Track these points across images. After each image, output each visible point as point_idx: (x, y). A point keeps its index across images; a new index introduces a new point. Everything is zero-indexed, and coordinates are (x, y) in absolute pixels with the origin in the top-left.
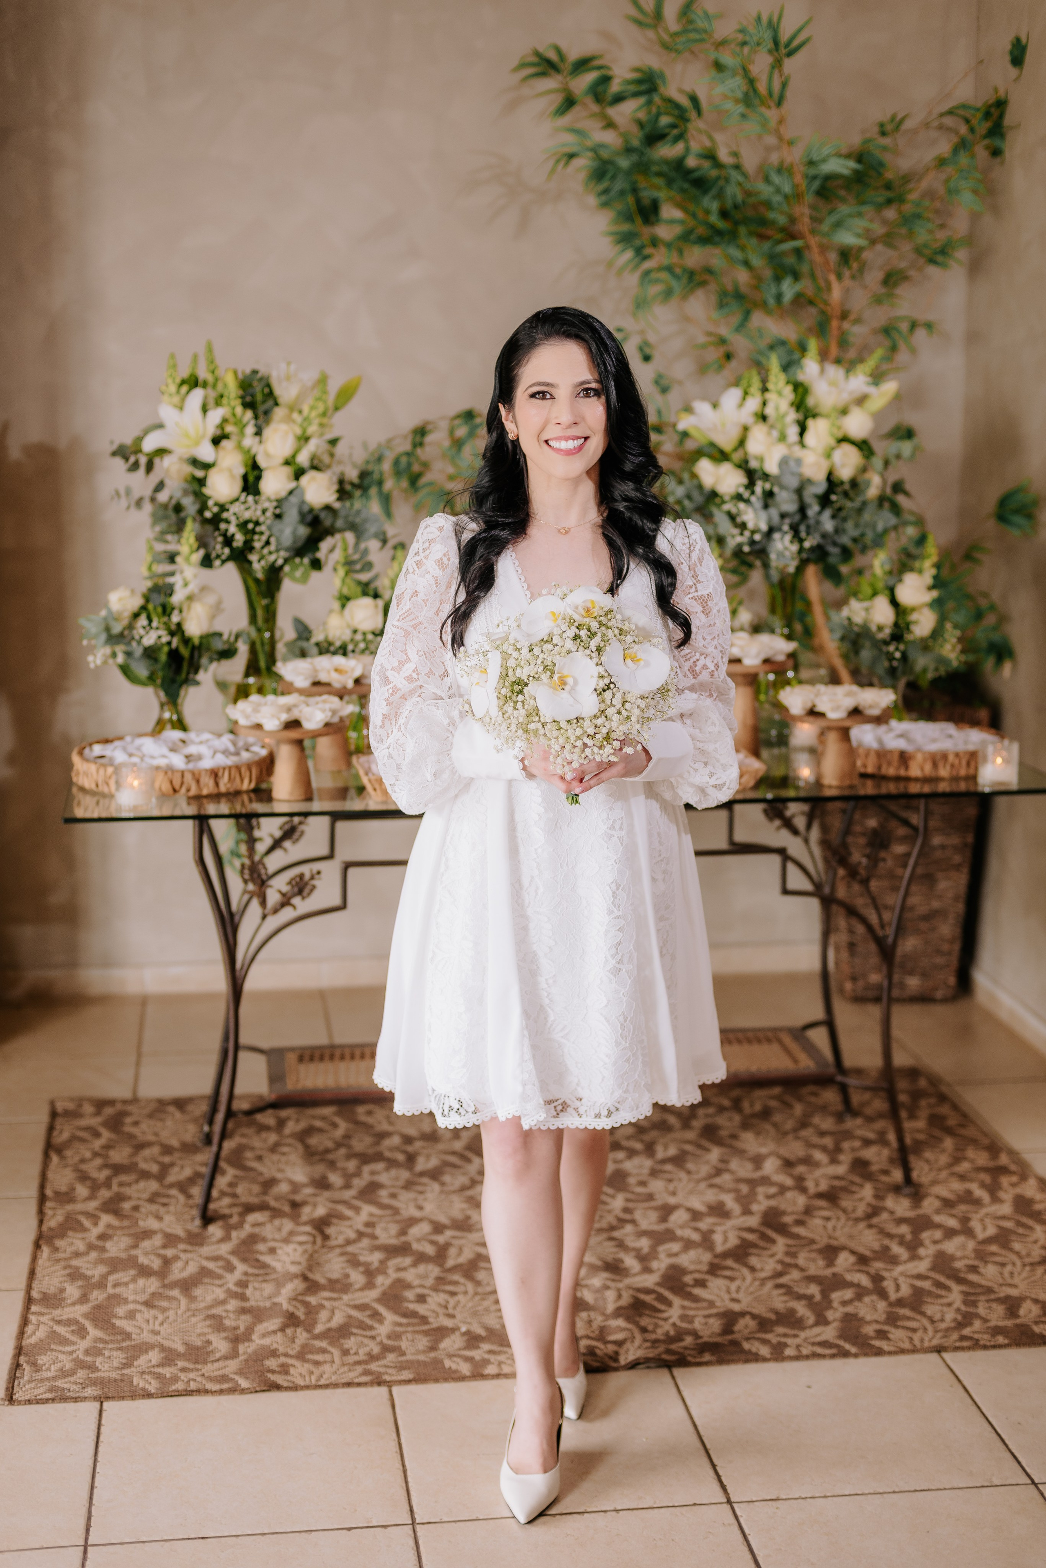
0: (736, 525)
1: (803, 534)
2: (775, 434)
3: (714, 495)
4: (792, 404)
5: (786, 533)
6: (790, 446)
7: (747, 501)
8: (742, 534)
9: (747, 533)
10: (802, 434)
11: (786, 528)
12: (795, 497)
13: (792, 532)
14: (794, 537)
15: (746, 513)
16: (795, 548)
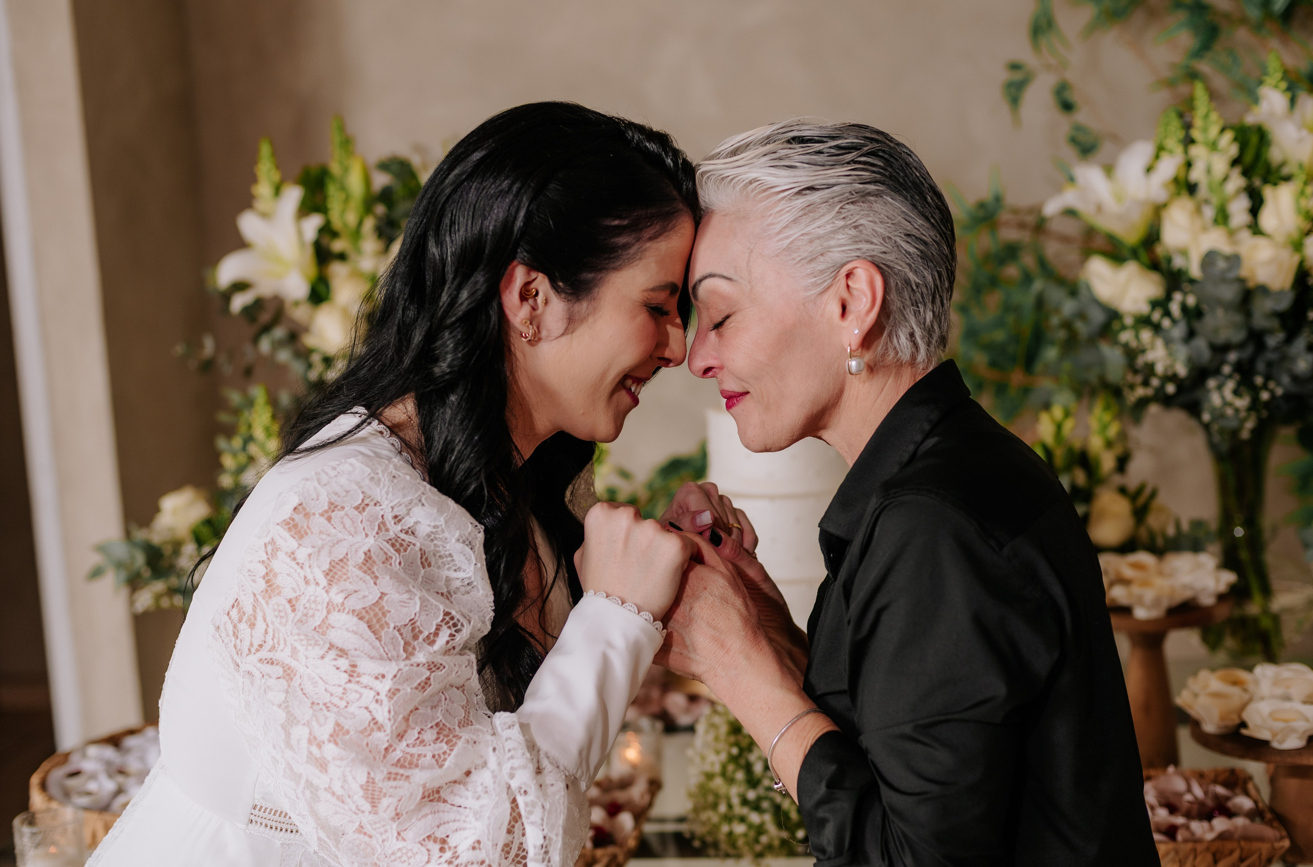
0: (1135, 371)
1: (1259, 380)
2: (1209, 212)
3: (1113, 315)
4: (1235, 162)
5: (1230, 376)
6: (1232, 233)
7: (1157, 328)
8: (1146, 383)
9: (1155, 382)
10: (1255, 211)
11: (1227, 369)
12: (1238, 318)
13: (1237, 377)
14: (1239, 384)
15: (1153, 347)
16: (1242, 403)
